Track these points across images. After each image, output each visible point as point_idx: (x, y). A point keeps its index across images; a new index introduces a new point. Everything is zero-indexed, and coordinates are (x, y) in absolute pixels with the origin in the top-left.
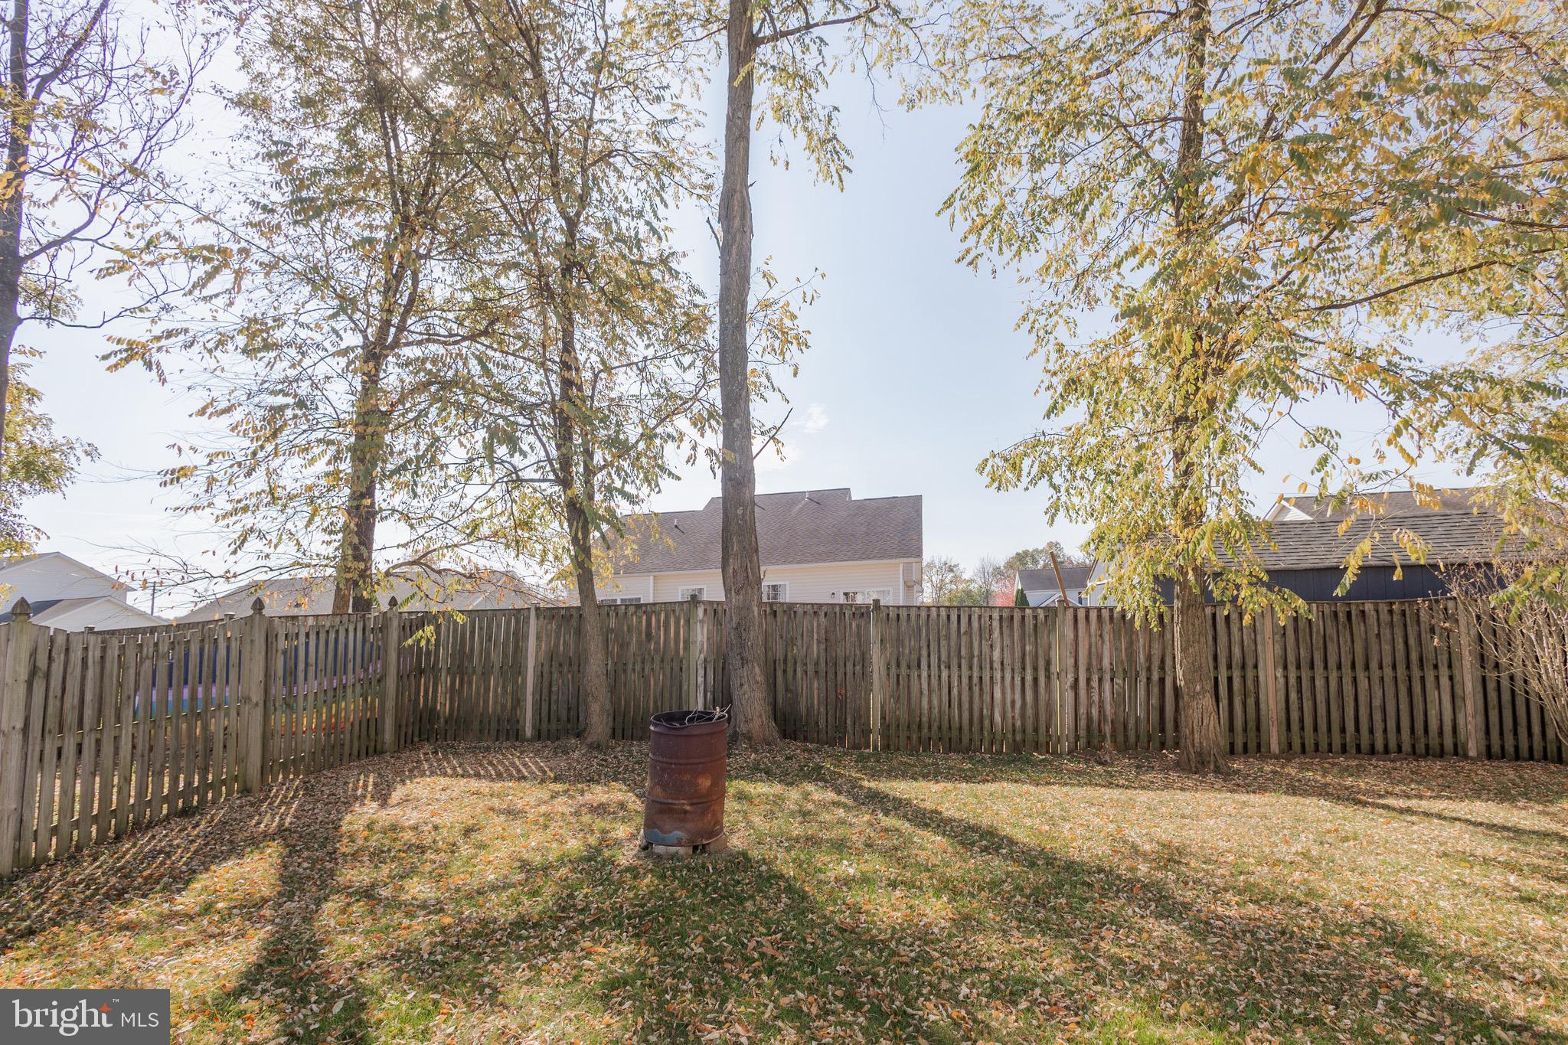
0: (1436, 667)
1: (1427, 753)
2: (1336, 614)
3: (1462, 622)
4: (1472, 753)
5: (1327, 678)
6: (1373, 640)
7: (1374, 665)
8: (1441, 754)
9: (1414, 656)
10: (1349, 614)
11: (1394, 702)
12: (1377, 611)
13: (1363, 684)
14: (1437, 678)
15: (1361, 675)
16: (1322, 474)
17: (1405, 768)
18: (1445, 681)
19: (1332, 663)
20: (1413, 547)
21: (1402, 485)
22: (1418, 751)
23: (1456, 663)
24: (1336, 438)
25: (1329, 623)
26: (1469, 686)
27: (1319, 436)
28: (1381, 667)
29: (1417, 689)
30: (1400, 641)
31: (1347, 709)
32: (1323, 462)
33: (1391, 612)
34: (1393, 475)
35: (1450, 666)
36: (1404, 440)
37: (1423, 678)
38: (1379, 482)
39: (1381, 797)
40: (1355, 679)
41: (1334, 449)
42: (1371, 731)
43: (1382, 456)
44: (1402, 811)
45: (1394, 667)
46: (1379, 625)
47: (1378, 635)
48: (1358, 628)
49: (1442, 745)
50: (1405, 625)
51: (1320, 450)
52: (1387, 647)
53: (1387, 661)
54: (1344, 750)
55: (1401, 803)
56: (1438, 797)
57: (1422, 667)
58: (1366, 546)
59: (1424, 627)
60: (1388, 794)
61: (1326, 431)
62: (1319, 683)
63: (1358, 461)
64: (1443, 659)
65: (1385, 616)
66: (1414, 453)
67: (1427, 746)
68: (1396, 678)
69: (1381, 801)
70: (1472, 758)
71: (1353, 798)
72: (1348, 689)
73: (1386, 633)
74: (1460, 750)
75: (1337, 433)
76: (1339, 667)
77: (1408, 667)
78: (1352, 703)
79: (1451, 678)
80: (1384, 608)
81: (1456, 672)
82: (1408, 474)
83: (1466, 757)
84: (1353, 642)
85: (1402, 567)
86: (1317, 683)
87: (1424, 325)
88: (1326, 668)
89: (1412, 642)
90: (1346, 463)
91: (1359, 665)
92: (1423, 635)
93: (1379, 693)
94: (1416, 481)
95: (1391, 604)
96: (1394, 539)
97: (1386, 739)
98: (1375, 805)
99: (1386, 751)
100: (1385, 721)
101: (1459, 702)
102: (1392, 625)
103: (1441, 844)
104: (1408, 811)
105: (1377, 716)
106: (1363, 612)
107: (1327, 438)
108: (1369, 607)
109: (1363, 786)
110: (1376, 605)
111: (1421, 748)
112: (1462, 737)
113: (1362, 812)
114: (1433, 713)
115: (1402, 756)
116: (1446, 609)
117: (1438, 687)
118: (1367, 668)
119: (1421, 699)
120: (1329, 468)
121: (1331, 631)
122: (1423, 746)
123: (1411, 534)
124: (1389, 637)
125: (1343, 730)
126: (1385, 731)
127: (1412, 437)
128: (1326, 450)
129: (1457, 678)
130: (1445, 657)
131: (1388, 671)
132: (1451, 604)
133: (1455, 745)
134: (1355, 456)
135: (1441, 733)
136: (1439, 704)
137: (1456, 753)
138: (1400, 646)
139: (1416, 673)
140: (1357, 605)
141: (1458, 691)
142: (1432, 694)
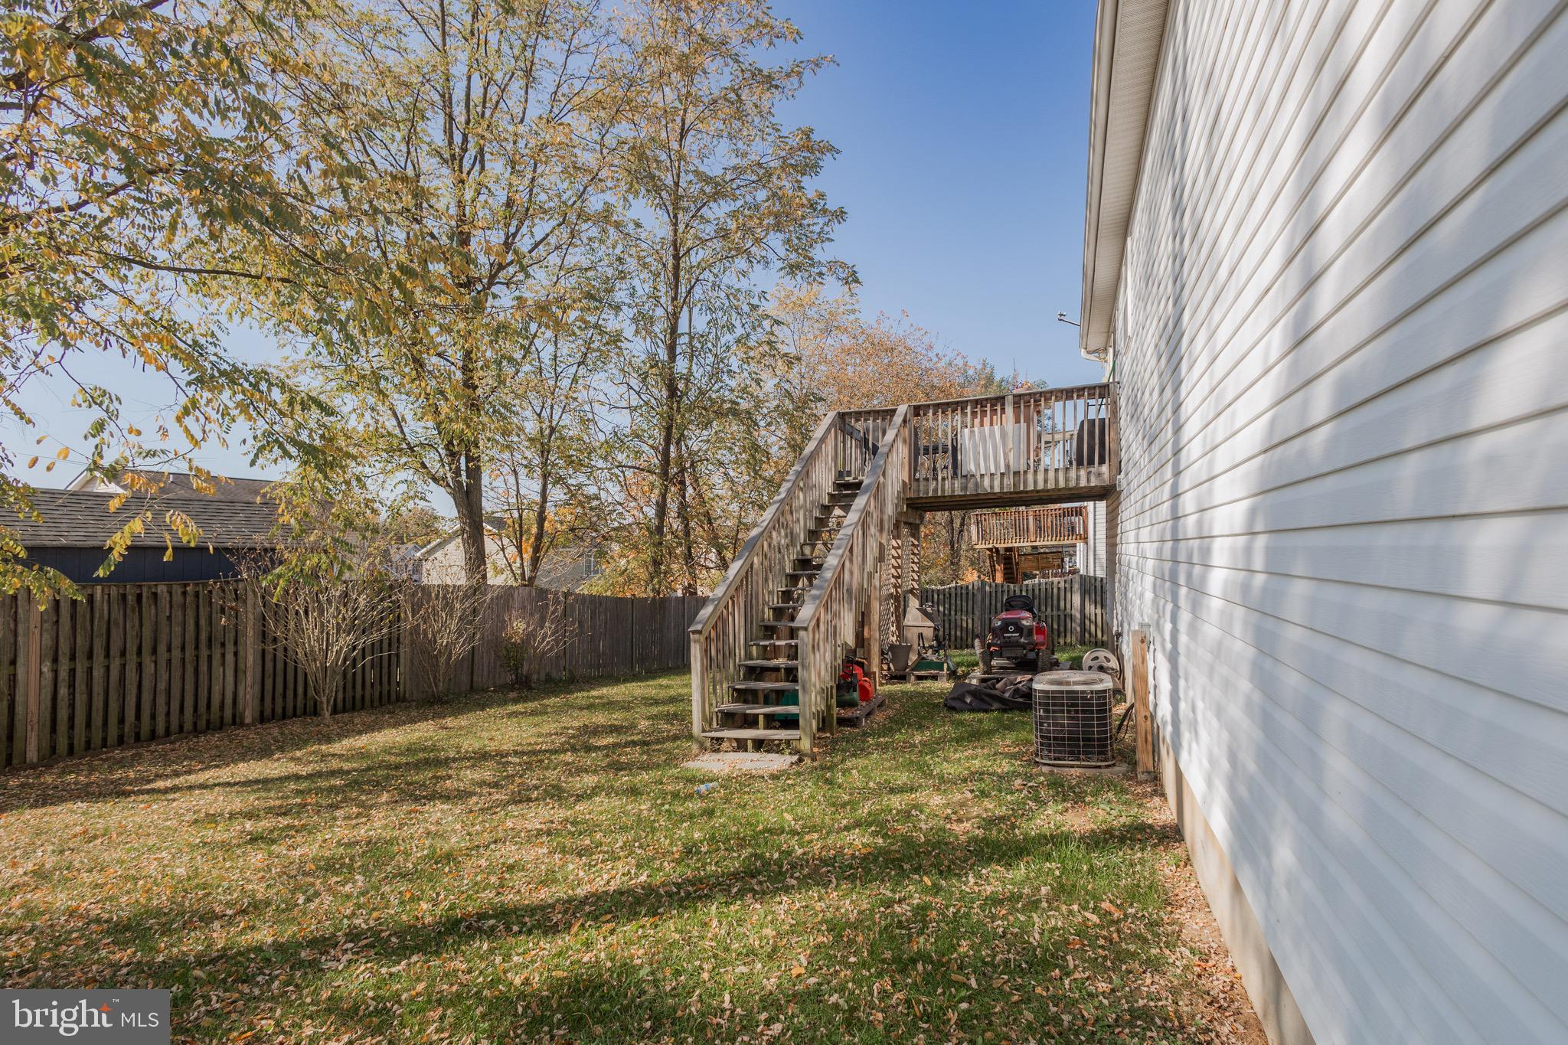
0: (223, 645)
1: (208, 728)
2: (124, 597)
3: (250, 602)
4: (248, 720)
5: (108, 668)
6: (164, 622)
7: (162, 648)
8: (221, 726)
9: (204, 636)
10: (139, 597)
11: (180, 684)
12: (170, 593)
13: (149, 668)
14: (223, 655)
15: (147, 660)
16: (97, 440)
17: (182, 747)
18: (230, 657)
19: (115, 649)
20: (185, 529)
21: (182, 467)
22: (199, 728)
23: (241, 640)
24: (116, 403)
25: (115, 607)
26: (250, 659)
27: (97, 397)
28: (169, 650)
29: (204, 668)
30: (191, 622)
31: (128, 698)
32: (100, 427)
33: (184, 593)
34: (172, 456)
35: (236, 643)
36: (189, 421)
37: (210, 657)
38: (157, 460)
39: (149, 782)
40: (140, 665)
41: (113, 415)
42: (153, 717)
43: (164, 432)
44: (166, 791)
45: (183, 649)
46: (171, 607)
47: (169, 618)
48: (149, 611)
49: (222, 718)
50: (198, 607)
51: (97, 413)
52: (177, 629)
53: (176, 642)
54: (121, 741)
55: (169, 783)
56: (208, 768)
57: (210, 647)
58: (137, 526)
59: (216, 608)
60: (158, 776)
61: (104, 393)
62: (98, 673)
63: (139, 433)
64: (231, 636)
65: (178, 598)
66: (199, 436)
67: (208, 721)
68: (183, 659)
69: (148, 787)
70: (248, 725)
71: (118, 792)
72: (131, 675)
73: (178, 615)
74: (238, 720)
75: (118, 399)
76: (123, 654)
77: (197, 648)
78: (134, 691)
79: (236, 654)
80: (177, 590)
81: (241, 648)
82: (188, 456)
83: (242, 724)
84: (141, 625)
85: (174, 548)
86: (95, 673)
87: (247, 319)
88: (107, 656)
89: (203, 622)
90: (125, 432)
91: (146, 650)
92: (214, 615)
93: (165, 676)
94: (195, 464)
95: (185, 585)
96: (168, 520)
97: (168, 722)
98: (141, 792)
99: (168, 733)
100: (168, 704)
101: (241, 675)
102: (184, 606)
103: (194, 813)
104: (175, 789)
105: (161, 700)
106: (155, 594)
107: (107, 402)
108: (162, 589)
109: (132, 775)
110: (170, 587)
111: (202, 724)
112: (240, 707)
113: (123, 803)
114: (216, 688)
115: (183, 735)
116: (236, 591)
117: (223, 664)
118: (154, 651)
119: (206, 677)
120: (106, 435)
121: (117, 614)
122: (204, 722)
123: (184, 517)
124: (180, 618)
125: (122, 721)
126: (168, 714)
127: (198, 420)
128: (104, 415)
129: (241, 653)
130: (232, 635)
131: (176, 653)
132: (241, 585)
133: (234, 716)
134: (136, 427)
135: (222, 707)
136: (222, 679)
137: (234, 723)
138: (191, 627)
139: (204, 652)
140: (150, 587)
141: (241, 665)
142: (217, 670)
